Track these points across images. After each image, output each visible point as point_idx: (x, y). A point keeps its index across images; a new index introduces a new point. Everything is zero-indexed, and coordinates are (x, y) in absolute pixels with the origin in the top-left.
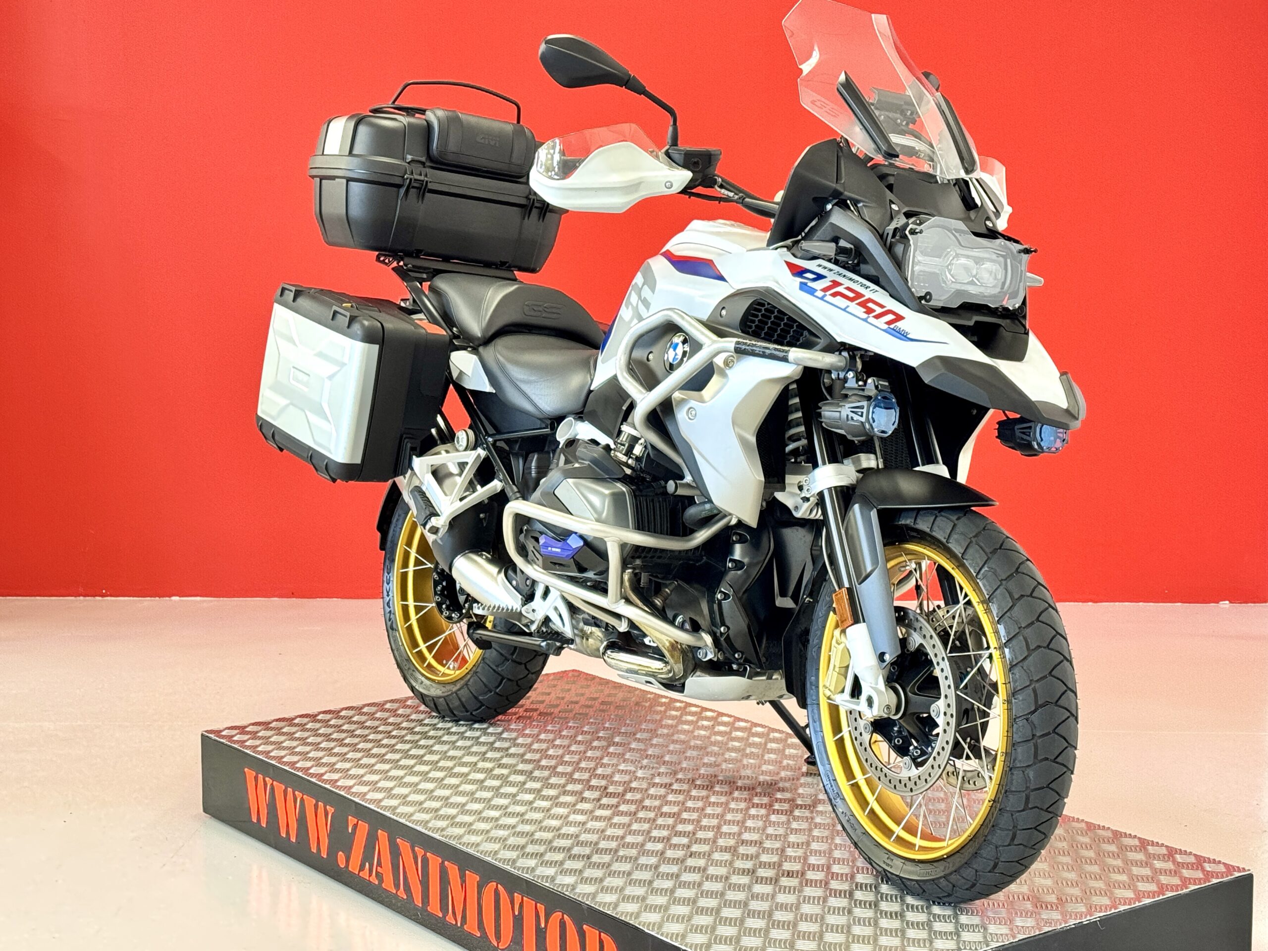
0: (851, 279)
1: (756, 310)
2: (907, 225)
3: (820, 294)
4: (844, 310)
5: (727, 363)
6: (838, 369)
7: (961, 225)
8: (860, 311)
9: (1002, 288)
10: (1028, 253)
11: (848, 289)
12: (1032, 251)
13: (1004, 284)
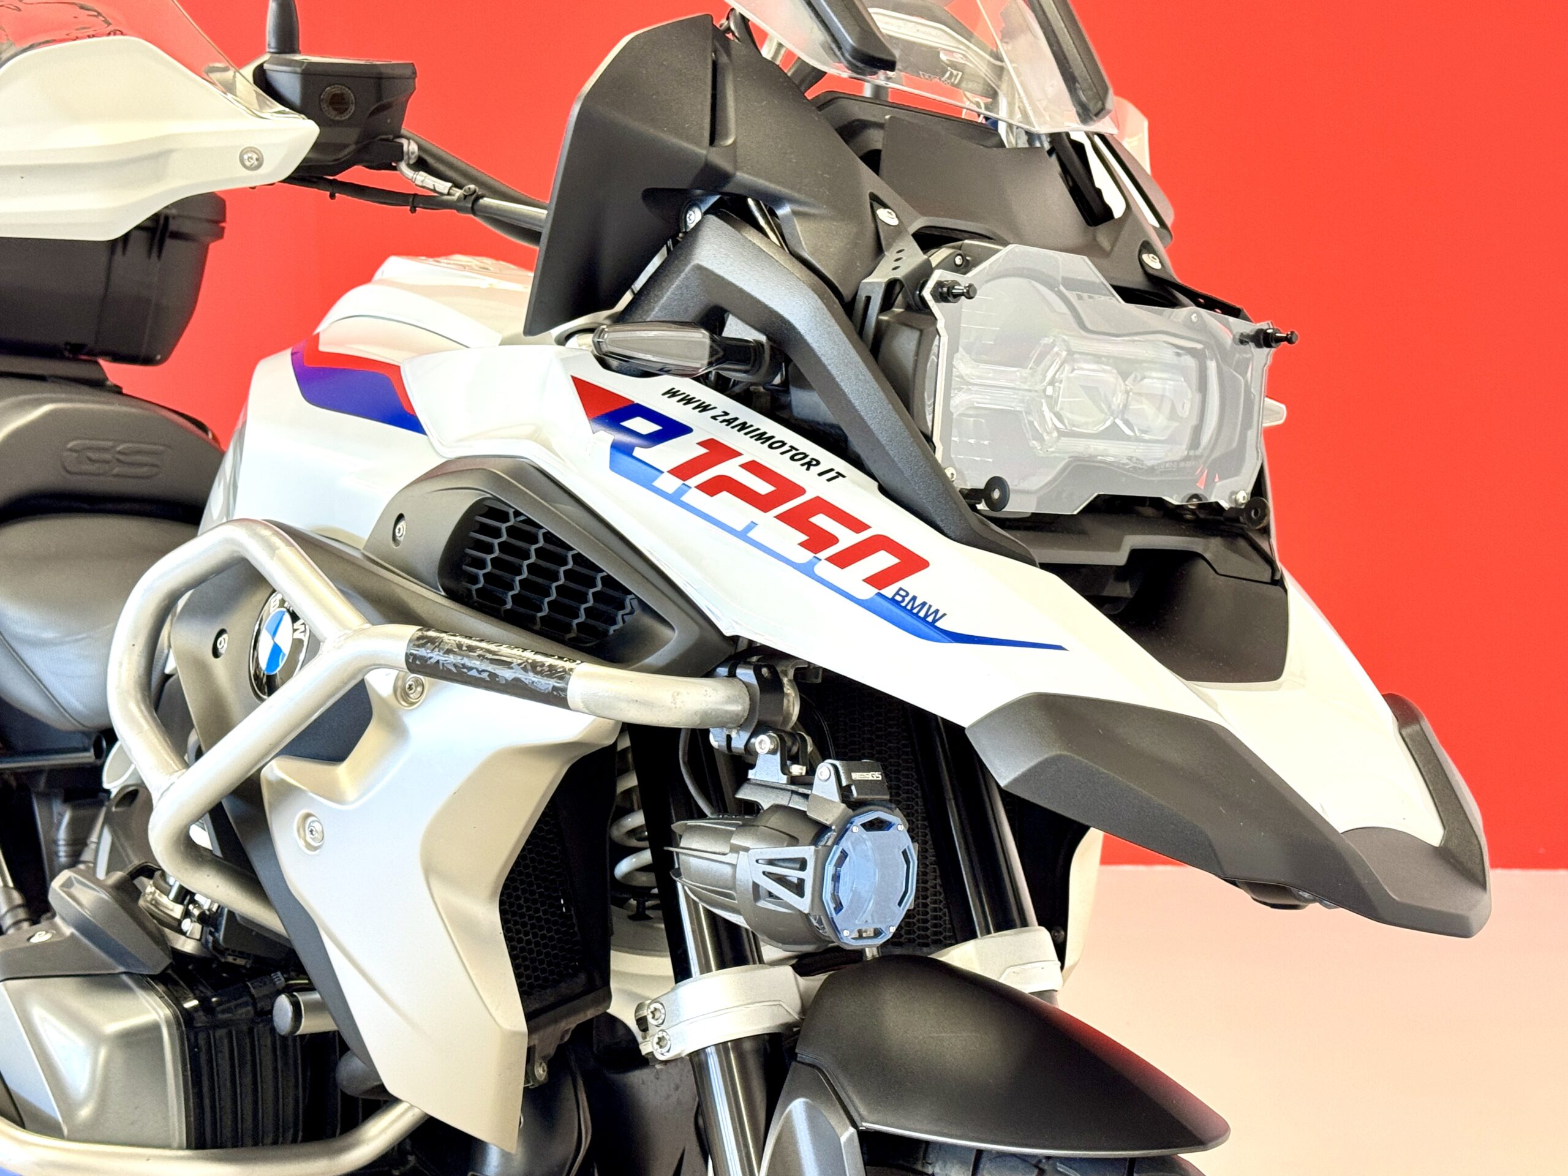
0: (761, 437)
1: (485, 529)
2: (925, 271)
3: (669, 483)
4: (743, 535)
5: (403, 693)
6: (725, 722)
7: (1082, 267)
8: (790, 540)
9: (1195, 443)
10: (1269, 346)
11: (753, 467)
12: (1279, 340)
13: (1198, 430)
